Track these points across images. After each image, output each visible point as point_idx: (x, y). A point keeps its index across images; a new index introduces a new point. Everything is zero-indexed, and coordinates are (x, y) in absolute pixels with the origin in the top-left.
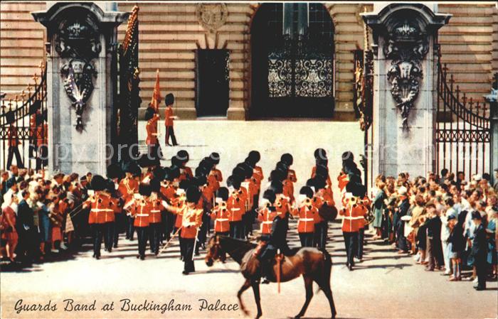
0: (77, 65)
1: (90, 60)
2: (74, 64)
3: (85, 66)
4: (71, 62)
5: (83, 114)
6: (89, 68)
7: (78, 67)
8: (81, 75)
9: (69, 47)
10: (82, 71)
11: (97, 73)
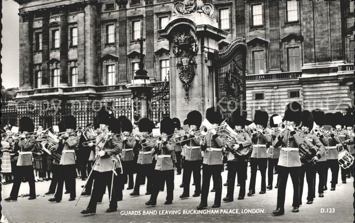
0: (185, 61)
1: (193, 57)
2: (183, 60)
3: (190, 61)
4: (181, 59)
5: (189, 91)
6: (192, 62)
7: (185, 62)
8: (187, 67)
9: (180, 50)
10: (187, 64)
11: (196, 65)
